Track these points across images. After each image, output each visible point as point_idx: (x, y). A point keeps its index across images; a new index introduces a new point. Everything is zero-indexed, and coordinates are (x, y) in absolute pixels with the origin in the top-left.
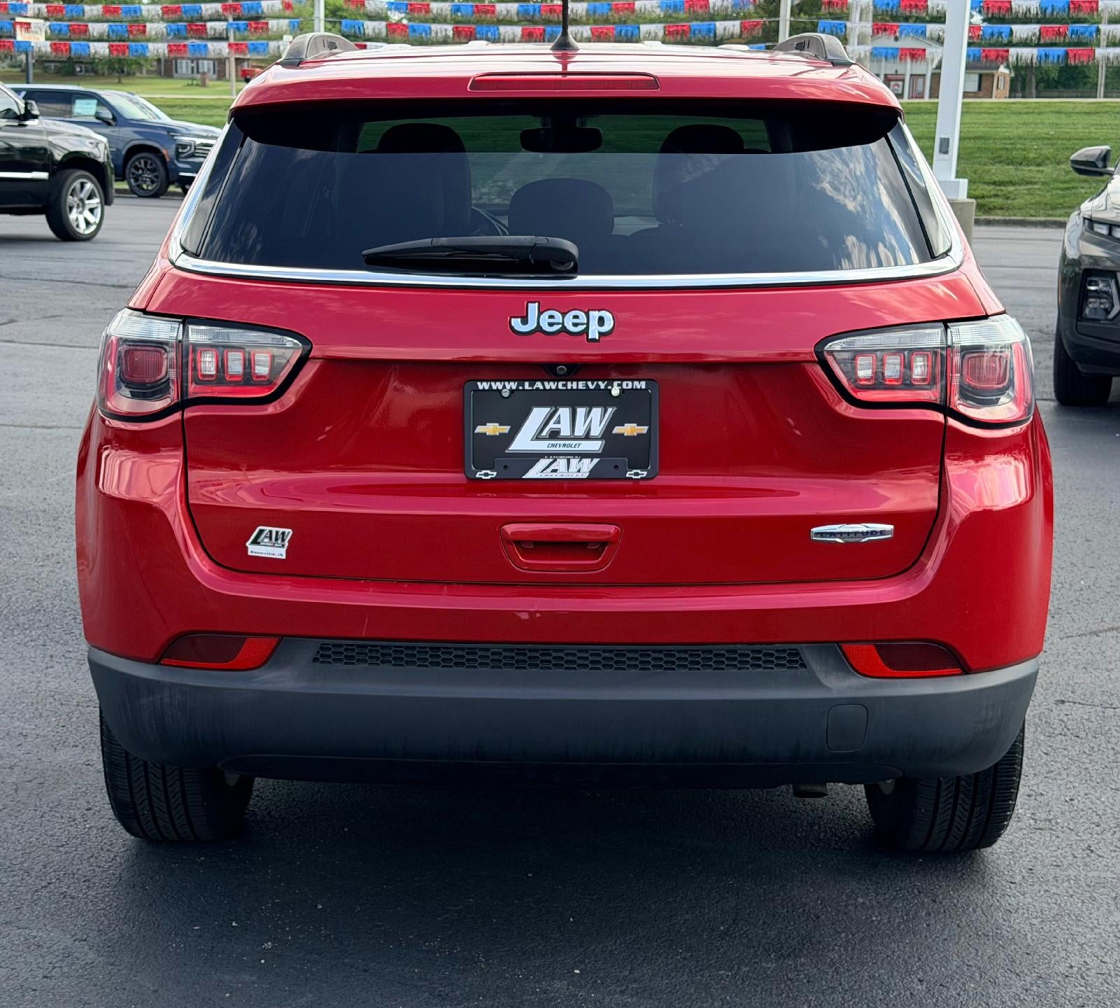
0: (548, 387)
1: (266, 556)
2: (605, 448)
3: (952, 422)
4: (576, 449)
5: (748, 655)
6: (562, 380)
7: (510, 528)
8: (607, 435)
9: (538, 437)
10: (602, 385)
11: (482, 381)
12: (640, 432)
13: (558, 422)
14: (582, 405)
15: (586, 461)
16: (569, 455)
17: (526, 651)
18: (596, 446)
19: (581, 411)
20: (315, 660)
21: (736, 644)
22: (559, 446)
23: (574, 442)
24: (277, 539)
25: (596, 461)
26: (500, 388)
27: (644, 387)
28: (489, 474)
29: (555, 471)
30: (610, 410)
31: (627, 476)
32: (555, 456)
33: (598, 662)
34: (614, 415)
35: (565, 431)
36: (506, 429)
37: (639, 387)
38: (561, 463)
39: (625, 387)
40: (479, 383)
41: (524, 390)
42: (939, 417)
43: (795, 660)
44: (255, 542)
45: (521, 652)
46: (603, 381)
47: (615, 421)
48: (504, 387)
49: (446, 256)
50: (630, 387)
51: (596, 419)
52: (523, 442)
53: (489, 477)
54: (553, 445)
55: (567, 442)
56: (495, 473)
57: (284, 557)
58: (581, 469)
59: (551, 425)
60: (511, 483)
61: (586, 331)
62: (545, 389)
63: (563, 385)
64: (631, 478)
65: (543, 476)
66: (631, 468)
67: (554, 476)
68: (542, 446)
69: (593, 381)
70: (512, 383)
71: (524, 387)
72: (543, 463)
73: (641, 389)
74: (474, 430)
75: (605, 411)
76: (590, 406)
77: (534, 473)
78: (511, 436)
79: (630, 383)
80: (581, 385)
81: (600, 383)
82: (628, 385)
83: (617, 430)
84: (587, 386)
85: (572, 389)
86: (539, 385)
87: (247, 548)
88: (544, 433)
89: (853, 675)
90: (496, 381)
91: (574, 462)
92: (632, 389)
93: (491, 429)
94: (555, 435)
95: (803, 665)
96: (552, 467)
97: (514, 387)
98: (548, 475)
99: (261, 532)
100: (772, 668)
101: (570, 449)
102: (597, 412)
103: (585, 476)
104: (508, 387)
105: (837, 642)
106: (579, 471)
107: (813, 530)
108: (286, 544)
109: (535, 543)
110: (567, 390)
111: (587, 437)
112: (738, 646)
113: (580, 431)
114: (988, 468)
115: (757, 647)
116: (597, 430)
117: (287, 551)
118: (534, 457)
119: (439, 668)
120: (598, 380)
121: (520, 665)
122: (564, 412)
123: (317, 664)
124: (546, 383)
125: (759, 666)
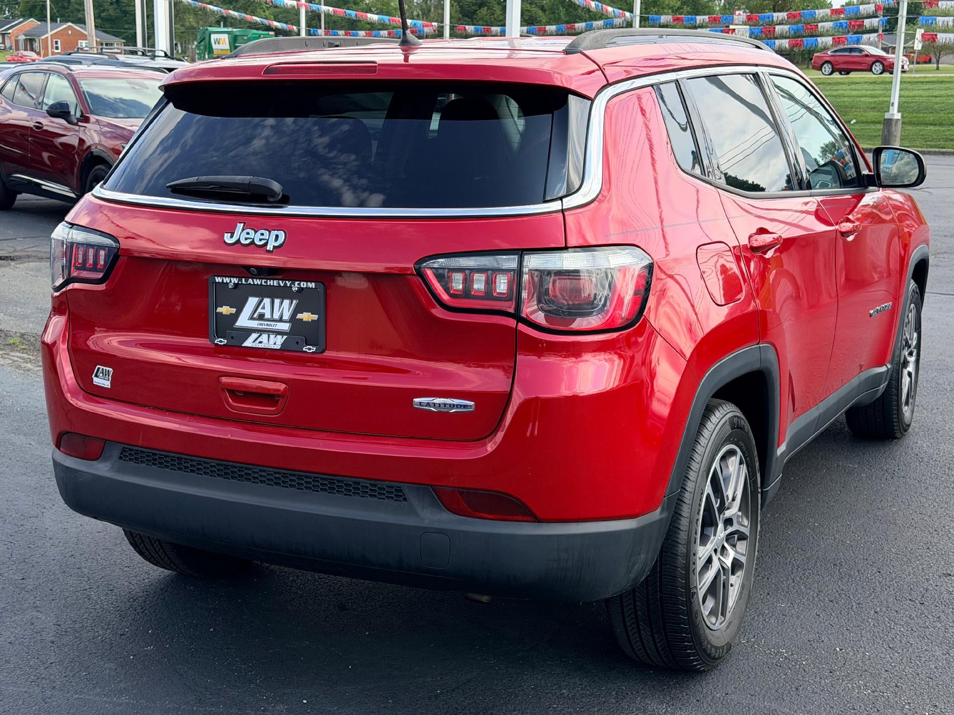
0: (256, 283)
1: (101, 385)
2: (292, 328)
3: (522, 327)
4: (274, 328)
5: (367, 487)
6: (264, 279)
7: (224, 380)
8: (293, 319)
9: (252, 318)
10: (288, 284)
11: (218, 276)
12: (313, 319)
13: (263, 308)
14: (277, 298)
15: (279, 337)
16: (269, 332)
17: (229, 467)
18: (286, 327)
19: (277, 301)
20: (121, 458)
21: (358, 478)
22: (263, 325)
23: (273, 323)
24: (106, 375)
25: (285, 337)
26: (228, 281)
27: (314, 287)
28: (222, 341)
29: (261, 342)
30: (294, 302)
31: (304, 349)
32: (261, 332)
33: (271, 480)
34: (297, 306)
35: (268, 316)
36: (234, 310)
37: (311, 287)
38: (264, 337)
39: (302, 286)
40: (216, 278)
41: (242, 284)
42: (512, 322)
43: (400, 496)
44: (96, 376)
45: (226, 467)
46: (289, 280)
47: (297, 310)
48: (231, 281)
49: (210, 189)
50: (305, 286)
51: (286, 308)
52: (243, 321)
53: (222, 344)
54: (260, 324)
55: (269, 323)
56: (226, 341)
57: (109, 387)
58: (276, 342)
59: (260, 310)
60: (236, 349)
61: (266, 244)
62: (254, 284)
63: (265, 282)
64: (306, 352)
65: (254, 345)
66: (307, 344)
67: (260, 346)
68: (254, 324)
69: (282, 280)
70: (235, 279)
71: (242, 282)
72: (254, 336)
73: (312, 288)
74: (216, 310)
75: (292, 302)
76: (283, 298)
77: (248, 343)
78: (236, 316)
79: (305, 283)
80: (275, 283)
81: (287, 282)
82: (304, 285)
83: (299, 316)
84: (279, 284)
85: (270, 285)
86: (250, 281)
87: (92, 379)
88: (255, 316)
89: (445, 511)
90: (226, 277)
91: (272, 336)
92: (307, 288)
93: (225, 310)
94: (261, 317)
95: (405, 499)
96: (259, 340)
97: (236, 282)
98: (257, 345)
99: (99, 368)
100: (384, 499)
101: (270, 327)
102: (286, 302)
103: (279, 347)
104: (233, 282)
105: (431, 486)
106: (275, 344)
107: (414, 400)
108: (110, 378)
109: (245, 392)
110: (267, 285)
111: (281, 320)
112: (360, 480)
113: (276, 316)
114: (587, 363)
115: (373, 482)
116: (286, 317)
117: (111, 383)
118: (248, 332)
119: (182, 472)
120: (286, 280)
121: (225, 475)
122: (267, 301)
123: (121, 461)
124: (255, 280)
125: (375, 496)
